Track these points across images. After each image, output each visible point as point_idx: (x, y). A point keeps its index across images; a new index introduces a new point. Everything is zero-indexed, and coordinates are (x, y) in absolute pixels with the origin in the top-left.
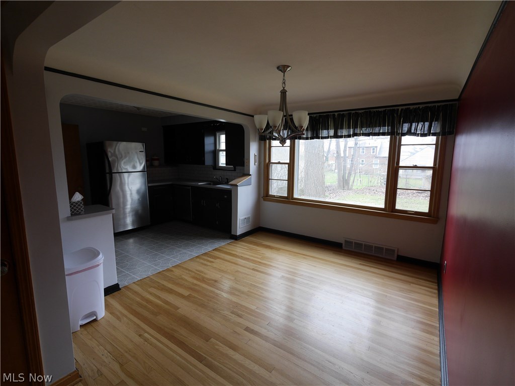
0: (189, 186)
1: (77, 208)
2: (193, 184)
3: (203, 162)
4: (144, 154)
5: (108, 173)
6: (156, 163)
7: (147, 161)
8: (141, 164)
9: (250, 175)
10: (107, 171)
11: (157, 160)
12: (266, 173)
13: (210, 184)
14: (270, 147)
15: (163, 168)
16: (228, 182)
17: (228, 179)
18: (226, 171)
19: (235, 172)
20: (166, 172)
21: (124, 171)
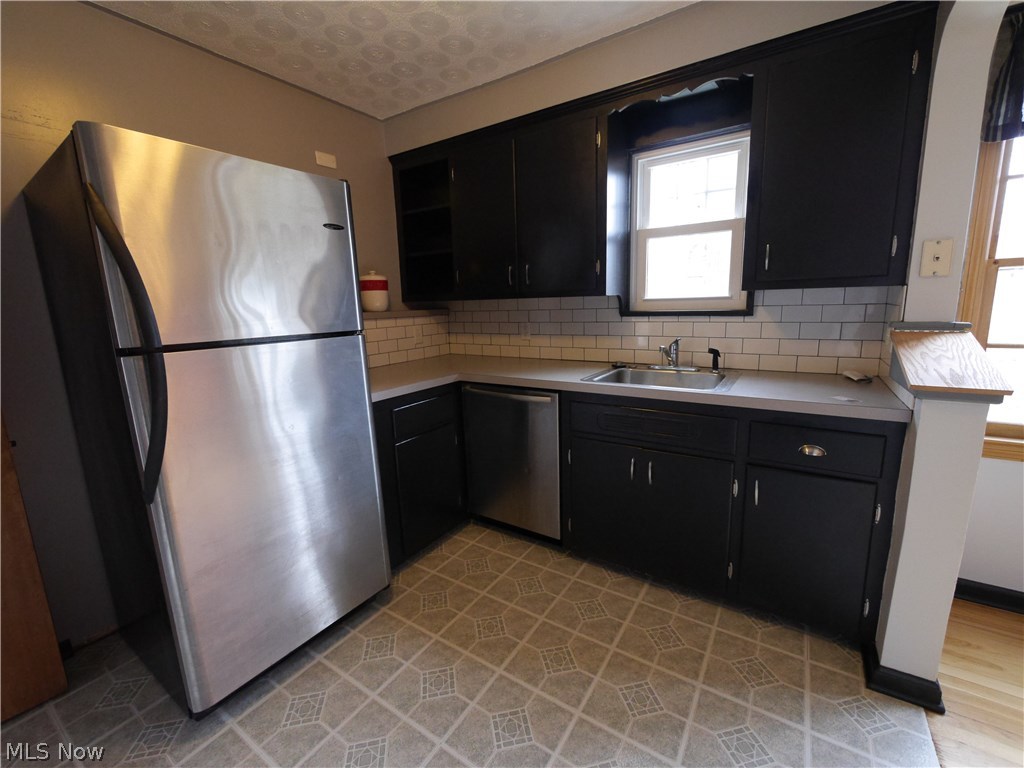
3: (597, 285)
5: (130, 352)
6: (377, 299)
11: (383, 286)
13: (619, 378)
15: (400, 322)
16: (715, 365)
17: (715, 353)
18: (713, 319)
19: (747, 319)
20: (415, 333)
21: (244, 335)
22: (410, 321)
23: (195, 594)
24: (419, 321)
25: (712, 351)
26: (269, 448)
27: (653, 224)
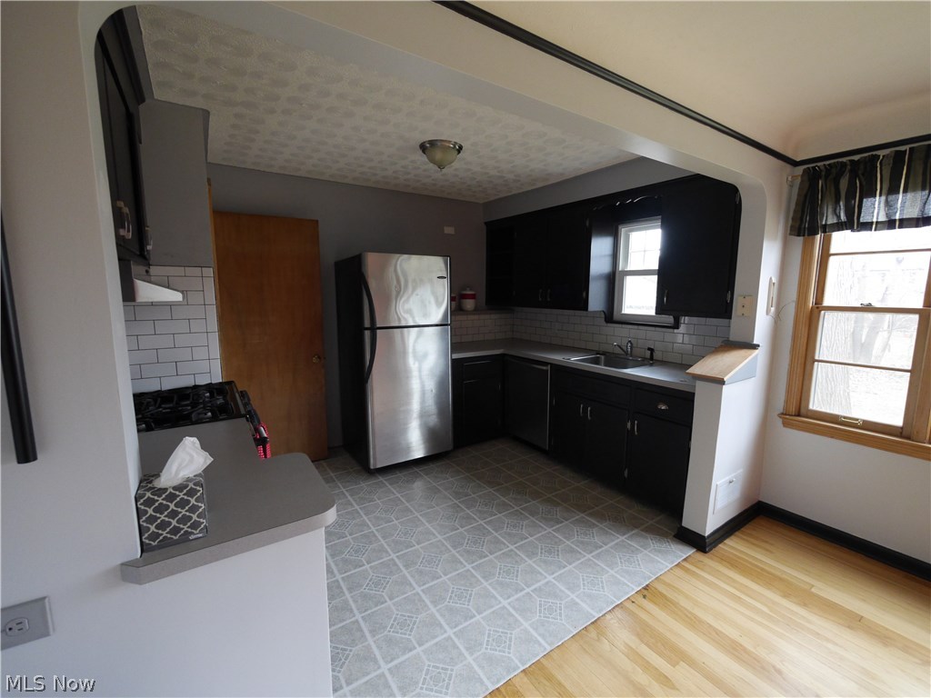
0: (546, 364)
1: (173, 514)
2: (558, 357)
3: (584, 305)
4: (446, 283)
5: (367, 329)
6: (469, 304)
7: (452, 299)
8: (439, 304)
9: (755, 347)
10: (367, 324)
11: (473, 297)
12: (804, 340)
14: (826, 255)
15: (482, 317)
16: (652, 358)
17: (651, 350)
18: (657, 329)
19: (676, 331)
20: (489, 324)
21: (403, 324)
22: (487, 317)
23: (377, 421)
24: (493, 316)
25: (649, 349)
26: (407, 372)
27: (631, 267)
